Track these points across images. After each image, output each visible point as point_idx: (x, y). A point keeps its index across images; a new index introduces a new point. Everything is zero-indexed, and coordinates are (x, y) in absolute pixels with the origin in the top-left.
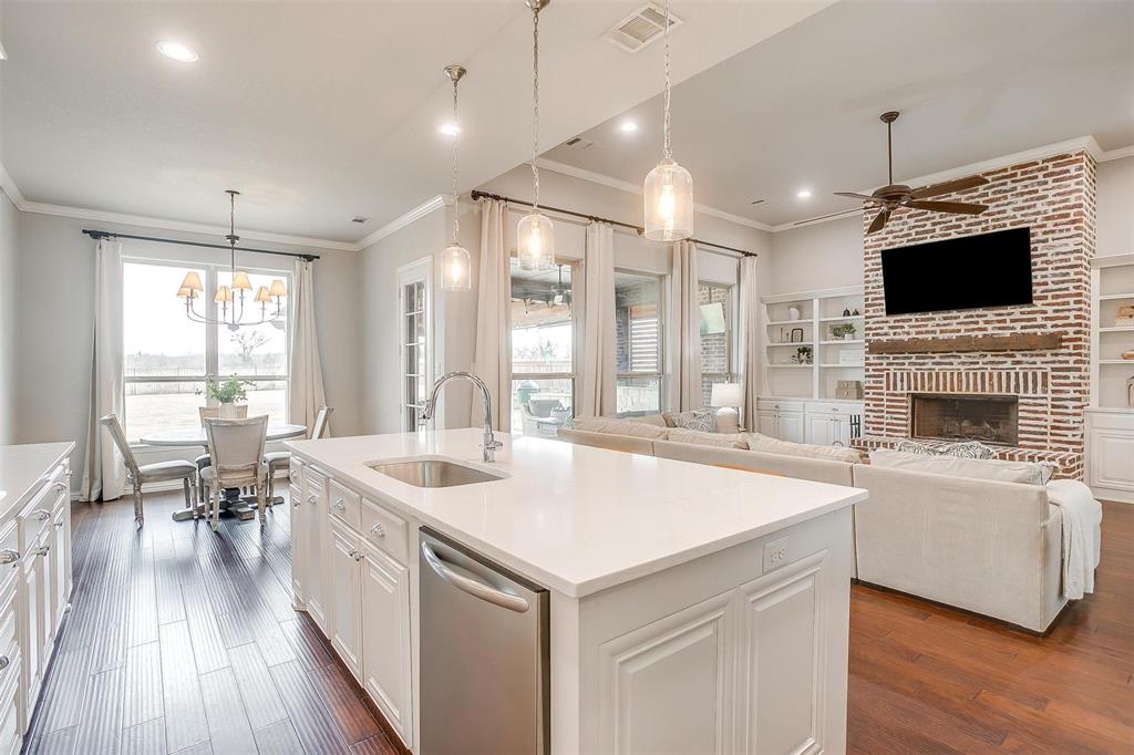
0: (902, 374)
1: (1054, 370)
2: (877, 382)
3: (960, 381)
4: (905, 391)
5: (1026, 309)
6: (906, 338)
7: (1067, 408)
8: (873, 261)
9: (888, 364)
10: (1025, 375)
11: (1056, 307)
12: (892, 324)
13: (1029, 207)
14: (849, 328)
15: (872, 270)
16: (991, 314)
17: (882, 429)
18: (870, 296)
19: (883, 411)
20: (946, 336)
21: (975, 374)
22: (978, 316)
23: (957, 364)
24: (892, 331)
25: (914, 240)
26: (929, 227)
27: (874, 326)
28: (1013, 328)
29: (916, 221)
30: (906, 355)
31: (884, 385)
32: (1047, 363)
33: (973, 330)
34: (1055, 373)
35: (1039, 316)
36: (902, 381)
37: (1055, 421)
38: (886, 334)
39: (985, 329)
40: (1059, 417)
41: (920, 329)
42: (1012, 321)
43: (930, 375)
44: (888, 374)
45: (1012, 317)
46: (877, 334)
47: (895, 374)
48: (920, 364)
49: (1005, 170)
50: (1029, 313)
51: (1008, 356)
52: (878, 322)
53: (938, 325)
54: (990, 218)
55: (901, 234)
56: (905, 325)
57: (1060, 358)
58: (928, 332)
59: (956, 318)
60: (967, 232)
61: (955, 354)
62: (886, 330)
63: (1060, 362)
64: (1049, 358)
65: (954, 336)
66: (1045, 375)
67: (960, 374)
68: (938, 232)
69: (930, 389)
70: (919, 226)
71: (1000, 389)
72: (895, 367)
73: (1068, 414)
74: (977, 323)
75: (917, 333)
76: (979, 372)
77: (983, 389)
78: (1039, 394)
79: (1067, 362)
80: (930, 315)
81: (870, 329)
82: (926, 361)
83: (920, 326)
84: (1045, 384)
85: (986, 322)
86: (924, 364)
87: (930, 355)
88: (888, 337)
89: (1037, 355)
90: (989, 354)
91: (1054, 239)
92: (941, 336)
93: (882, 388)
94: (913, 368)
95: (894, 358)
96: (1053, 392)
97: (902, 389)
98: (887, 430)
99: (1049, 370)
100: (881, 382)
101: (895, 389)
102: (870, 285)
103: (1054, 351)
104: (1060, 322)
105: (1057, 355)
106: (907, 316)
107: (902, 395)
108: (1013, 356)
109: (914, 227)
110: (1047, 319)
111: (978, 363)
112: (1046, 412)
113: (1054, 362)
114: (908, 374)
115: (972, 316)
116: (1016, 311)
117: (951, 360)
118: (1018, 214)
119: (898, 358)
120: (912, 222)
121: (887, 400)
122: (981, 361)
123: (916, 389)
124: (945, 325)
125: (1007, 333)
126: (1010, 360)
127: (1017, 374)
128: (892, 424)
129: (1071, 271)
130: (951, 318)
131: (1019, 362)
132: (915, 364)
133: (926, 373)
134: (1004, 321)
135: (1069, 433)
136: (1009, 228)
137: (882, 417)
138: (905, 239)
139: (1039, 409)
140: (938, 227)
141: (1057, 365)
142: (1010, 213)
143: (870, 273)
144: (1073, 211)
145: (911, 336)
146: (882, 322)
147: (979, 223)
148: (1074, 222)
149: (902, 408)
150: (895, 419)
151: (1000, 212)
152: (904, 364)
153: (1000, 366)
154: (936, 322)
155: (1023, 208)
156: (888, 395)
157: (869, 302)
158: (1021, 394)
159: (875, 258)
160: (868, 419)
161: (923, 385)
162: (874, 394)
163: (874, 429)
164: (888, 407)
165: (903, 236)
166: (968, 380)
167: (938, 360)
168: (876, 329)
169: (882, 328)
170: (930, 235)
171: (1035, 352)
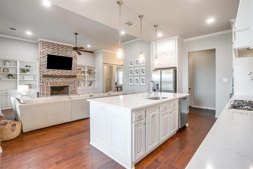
0: (49, 82)
2: (43, 84)
3: (61, 83)
4: (50, 86)
6: (50, 74)
7: (75, 87)
8: (42, 56)
9: (46, 80)
10: (70, 82)
11: (74, 71)
14: (28, 70)
15: (42, 58)
16: (65, 71)
17: (44, 95)
19: (45, 90)
20: (58, 74)
21: (63, 82)
22: (63, 71)
23: (60, 80)
24: (47, 72)
25: (52, 54)
26: (55, 52)
27: (42, 71)
28: (69, 74)
30: (50, 78)
31: (45, 84)
33: (63, 74)
35: (72, 72)
36: (49, 83)
38: (45, 73)
39: (64, 74)
40: (74, 89)
41: (53, 73)
43: (55, 82)
44: (46, 82)
46: (43, 73)
47: (48, 82)
48: (53, 80)
49: (68, 46)
52: (43, 70)
53: (56, 72)
55: (49, 51)
57: (75, 79)
58: (54, 73)
59: (60, 71)
62: (45, 72)
64: (73, 79)
65: (59, 74)
66: (73, 82)
68: (57, 53)
69: (55, 85)
71: (67, 85)
72: (47, 80)
74: (63, 72)
75: (52, 73)
76: (64, 81)
77: (64, 85)
81: (41, 71)
82: (54, 79)
84: (73, 84)
86: (54, 80)
87: (55, 78)
88: (46, 74)
90: (65, 78)
92: (57, 74)
93: (44, 85)
94: (52, 81)
95: (47, 79)
97: (49, 85)
98: (46, 95)
100: (44, 84)
101: (48, 85)
102: (41, 61)
104: (75, 73)
105: (74, 79)
106: (50, 70)
107: (49, 87)
108: (69, 79)
109: (52, 51)
110: (73, 73)
114: (51, 82)
116: (69, 71)
117: (59, 79)
120: (51, 50)
121: (46, 88)
122: (64, 79)
123: (52, 85)
125: (68, 75)
128: (47, 93)
129: (76, 66)
130: (59, 71)
131: (70, 80)
132: (52, 80)
133: (54, 82)
134: (67, 72)
135: (76, 91)
136: (68, 56)
137: (44, 92)
138: (50, 53)
139: (72, 87)
140: (57, 52)
141: (74, 80)
142: (68, 54)
143: (41, 58)
144: (76, 57)
145: (51, 74)
146: (44, 70)
147: (64, 54)
148: (76, 58)
149: (49, 89)
150: (48, 92)
151: (67, 53)
152: (49, 80)
153: (67, 80)
154: (56, 71)
155: (70, 54)
156: (46, 87)
157: (41, 65)
158: (70, 85)
159: (43, 55)
160: (41, 93)
161: (54, 84)
162: (42, 87)
163: (42, 95)
164: (46, 89)
165: (49, 52)
166: (62, 83)
167: (56, 79)
168: (43, 71)
169: (44, 72)
170: (55, 54)
171: (71, 78)
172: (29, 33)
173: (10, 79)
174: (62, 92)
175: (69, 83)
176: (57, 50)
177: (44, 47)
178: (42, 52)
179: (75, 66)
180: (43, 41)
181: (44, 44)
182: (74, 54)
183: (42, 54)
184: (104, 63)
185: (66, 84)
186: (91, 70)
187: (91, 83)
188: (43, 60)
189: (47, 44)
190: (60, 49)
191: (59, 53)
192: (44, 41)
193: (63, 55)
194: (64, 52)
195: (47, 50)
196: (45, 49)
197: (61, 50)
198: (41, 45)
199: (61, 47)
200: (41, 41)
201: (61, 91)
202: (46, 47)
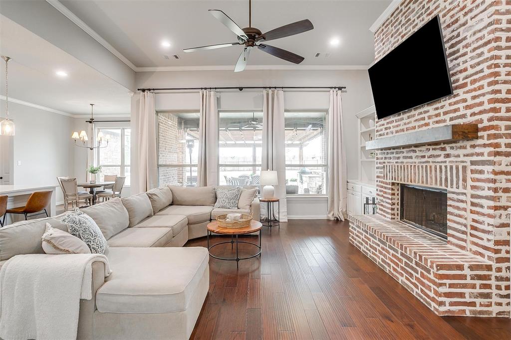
1: (473, 163)
2: (380, 173)
3: (415, 173)
5: (453, 100)
7: (482, 207)
10: (451, 167)
11: (474, 94)
12: (386, 126)
17: (382, 210)
21: (422, 167)
23: (414, 158)
24: (386, 132)
28: (445, 121)
29: (395, 38)
32: (467, 155)
33: (422, 126)
34: (473, 167)
35: (461, 106)
36: (389, 172)
37: (473, 220)
38: (384, 134)
39: (429, 124)
40: (476, 217)
41: (397, 129)
42: (444, 113)
43: (401, 168)
44: (384, 166)
45: (444, 110)
47: (387, 166)
50: (454, 103)
51: (442, 149)
53: (405, 124)
56: (390, 126)
57: (478, 150)
58: (400, 131)
59: (413, 116)
61: (413, 148)
63: (478, 154)
64: (469, 150)
66: (464, 168)
67: (415, 166)
71: (436, 182)
72: (386, 160)
73: (483, 215)
74: (424, 118)
75: (395, 132)
76: (425, 166)
77: (427, 183)
78: (461, 190)
79: (482, 154)
80: (401, 116)
83: (397, 126)
84: (465, 180)
85: (429, 117)
87: (401, 150)
91: (472, 19)
93: (382, 177)
94: (394, 161)
95: (387, 154)
96: (473, 187)
97: (390, 179)
99: (469, 163)
100: (382, 173)
101: (387, 178)
103: (472, 143)
104: (477, 110)
105: (473, 146)
107: (389, 184)
108: (445, 149)
110: (467, 107)
111: (425, 157)
112: (465, 210)
113: (472, 155)
114: (392, 167)
115: (421, 113)
116: (445, 103)
117: (411, 154)
121: (384, 187)
122: (427, 154)
123: (395, 179)
124: (408, 123)
125: (442, 126)
126: (443, 153)
127: (447, 167)
128: (385, 207)
129: (485, 49)
131: (448, 156)
132: (395, 158)
133: (399, 166)
134: (440, 115)
137: (382, 201)
139: (461, 205)
141: (475, 158)
149: (389, 193)
150: (386, 202)
151: (435, 8)
152: (391, 158)
156: (384, 183)
158: (454, 190)
163: (379, 209)
167: (405, 155)
171: (458, 145)
175: (443, 177)
177: (380, 47)
180: (378, 30)
194: (425, 15)
197: (417, 12)
198: (377, 44)
202: (383, 44)
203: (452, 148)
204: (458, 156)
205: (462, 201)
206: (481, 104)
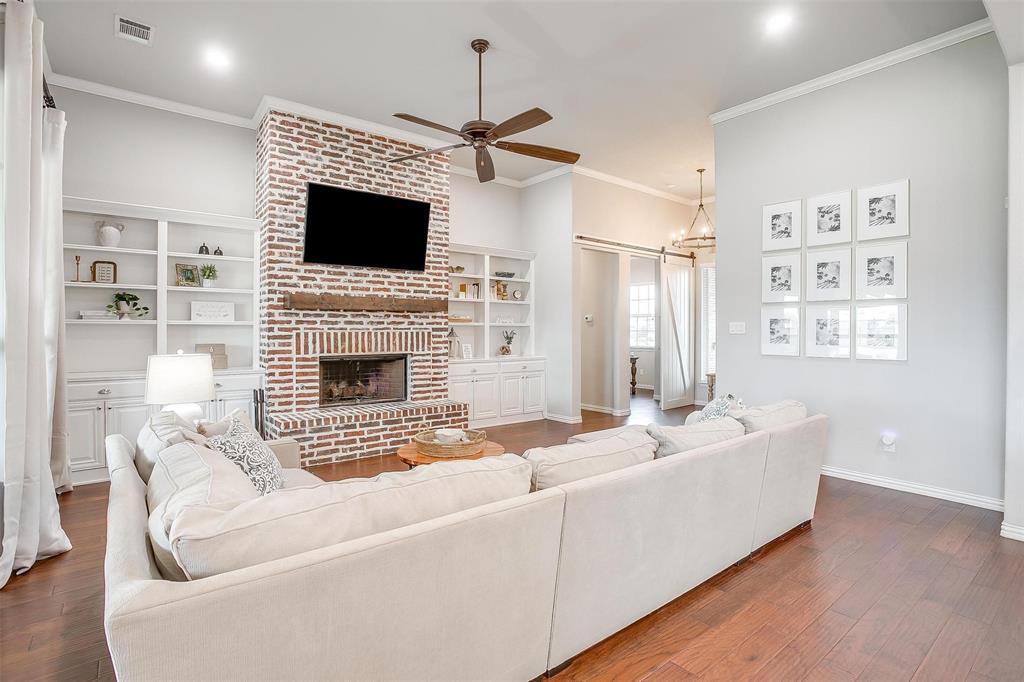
0: (314, 335)
1: (434, 330)
3: (370, 341)
4: (318, 355)
5: (417, 275)
6: (318, 292)
7: (440, 361)
8: (281, 191)
9: (298, 322)
10: (417, 333)
11: (435, 277)
12: (302, 274)
13: (420, 185)
14: (209, 272)
15: (279, 202)
16: (393, 276)
17: (290, 403)
18: (276, 235)
19: (291, 381)
20: (357, 293)
21: (382, 334)
22: (385, 277)
23: (367, 324)
24: (302, 283)
25: (328, 181)
26: (343, 172)
27: (280, 274)
28: (408, 291)
29: (331, 161)
30: (318, 312)
31: (293, 348)
32: (430, 324)
33: (380, 290)
34: (435, 333)
35: (425, 283)
36: (314, 342)
37: (435, 373)
38: (295, 285)
39: (388, 290)
40: (436, 370)
41: (331, 284)
42: (409, 285)
43: (343, 335)
44: (298, 335)
45: (409, 281)
46: (285, 285)
47: (306, 335)
48: (333, 323)
49: (405, 144)
50: (419, 279)
51: (405, 317)
52: (285, 269)
53: (350, 281)
54: (394, 184)
55: (315, 169)
56: (317, 276)
57: (438, 320)
58: (340, 288)
59: (366, 275)
60: (376, 190)
61: (364, 313)
62: (295, 280)
63: (437, 323)
64: (431, 320)
65: (364, 294)
66: (429, 333)
67: (370, 333)
68: (351, 180)
69: (343, 351)
70: (334, 168)
71: (401, 349)
72: (305, 325)
73: (441, 367)
74: (383, 283)
75: (330, 288)
76: (385, 332)
77: (389, 349)
78: (426, 352)
79: (441, 323)
80: (342, 269)
81: (276, 277)
82: (338, 319)
83: (332, 280)
84: (429, 344)
85: (390, 283)
86: (336, 323)
87: (342, 312)
88: (297, 289)
89: (424, 317)
90: (392, 314)
92: (353, 294)
93: (290, 352)
94: (326, 327)
95: (305, 315)
96: (434, 348)
97: (314, 352)
98: (298, 403)
99: (431, 330)
100: (289, 345)
101: (306, 352)
102: (277, 221)
103: (434, 314)
104: (437, 290)
105: (435, 317)
106: (320, 267)
107: (314, 359)
108: (408, 317)
109: (329, 167)
110: (429, 286)
111: (383, 323)
112: (429, 367)
113: (433, 323)
114: (321, 335)
115: (379, 276)
116: (410, 276)
117: (361, 319)
118: (413, 188)
119: (310, 315)
120: (326, 160)
121: (297, 367)
122: (386, 320)
123: (329, 351)
124: (356, 282)
125: (404, 295)
126: (406, 321)
127: (412, 333)
128: (304, 395)
129: (444, 248)
130: (362, 275)
131: (412, 323)
132: (327, 323)
133: (339, 333)
134: (403, 284)
135: (442, 382)
136: (406, 197)
137: (290, 388)
138: (319, 177)
139: (426, 364)
140: (351, 176)
141: (435, 326)
142: (407, 185)
143: (277, 206)
144: (445, 200)
145: (323, 291)
146: (291, 270)
147: (385, 185)
148: (445, 209)
149: (314, 374)
150: (307, 388)
151: (400, 181)
152: (315, 322)
153: (400, 326)
154: (348, 277)
155: (415, 185)
156: (297, 360)
157: (275, 242)
158: (415, 352)
159: (284, 188)
160: (272, 393)
161: (336, 347)
162: (280, 359)
163: (280, 404)
164: (298, 374)
165: (316, 173)
166: (376, 340)
167: (349, 319)
168: (283, 277)
169: (290, 278)
170: (343, 181)
171: (422, 314)
172: (217, 59)
173: (126, 320)
174: (372, 387)
175: (409, 342)
176: (351, 163)
177: (290, 146)
178: (278, 172)
179: (440, 250)
180: (284, 115)
181: (290, 131)
182: (433, 188)
183: (281, 181)
184: (581, 237)
185: (395, 344)
186: (511, 275)
187: (509, 339)
188: (283, 217)
189: (303, 130)
190: (369, 156)
191: (365, 177)
192: (289, 115)
193: (384, 192)
194: (387, 177)
195: (307, 160)
196: (296, 158)
197: (375, 163)
198: (278, 133)
199: (374, 146)
200: (276, 113)
201: (366, 382)
202: (300, 148)
203: (416, 317)
204: (422, 324)
205: (427, 361)
206: (440, 287)
